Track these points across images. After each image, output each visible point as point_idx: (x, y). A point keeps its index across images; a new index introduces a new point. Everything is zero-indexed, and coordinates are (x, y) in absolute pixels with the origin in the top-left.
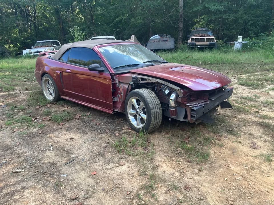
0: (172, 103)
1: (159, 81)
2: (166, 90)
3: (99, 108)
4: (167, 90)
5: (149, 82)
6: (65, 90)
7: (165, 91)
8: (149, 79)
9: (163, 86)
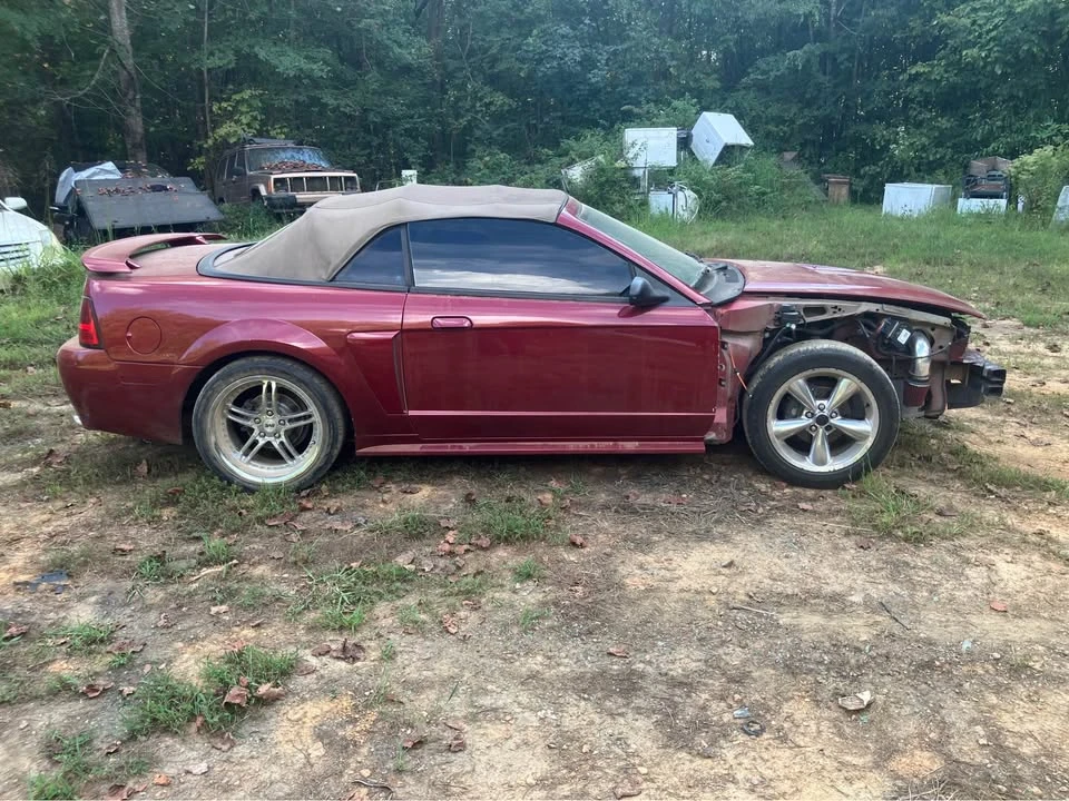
0: (923, 368)
1: (872, 307)
2: (899, 330)
3: (631, 446)
4: (905, 331)
5: (836, 316)
6: (411, 413)
7: (896, 335)
8: (836, 307)
9: (886, 320)
